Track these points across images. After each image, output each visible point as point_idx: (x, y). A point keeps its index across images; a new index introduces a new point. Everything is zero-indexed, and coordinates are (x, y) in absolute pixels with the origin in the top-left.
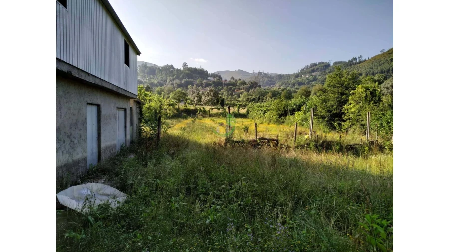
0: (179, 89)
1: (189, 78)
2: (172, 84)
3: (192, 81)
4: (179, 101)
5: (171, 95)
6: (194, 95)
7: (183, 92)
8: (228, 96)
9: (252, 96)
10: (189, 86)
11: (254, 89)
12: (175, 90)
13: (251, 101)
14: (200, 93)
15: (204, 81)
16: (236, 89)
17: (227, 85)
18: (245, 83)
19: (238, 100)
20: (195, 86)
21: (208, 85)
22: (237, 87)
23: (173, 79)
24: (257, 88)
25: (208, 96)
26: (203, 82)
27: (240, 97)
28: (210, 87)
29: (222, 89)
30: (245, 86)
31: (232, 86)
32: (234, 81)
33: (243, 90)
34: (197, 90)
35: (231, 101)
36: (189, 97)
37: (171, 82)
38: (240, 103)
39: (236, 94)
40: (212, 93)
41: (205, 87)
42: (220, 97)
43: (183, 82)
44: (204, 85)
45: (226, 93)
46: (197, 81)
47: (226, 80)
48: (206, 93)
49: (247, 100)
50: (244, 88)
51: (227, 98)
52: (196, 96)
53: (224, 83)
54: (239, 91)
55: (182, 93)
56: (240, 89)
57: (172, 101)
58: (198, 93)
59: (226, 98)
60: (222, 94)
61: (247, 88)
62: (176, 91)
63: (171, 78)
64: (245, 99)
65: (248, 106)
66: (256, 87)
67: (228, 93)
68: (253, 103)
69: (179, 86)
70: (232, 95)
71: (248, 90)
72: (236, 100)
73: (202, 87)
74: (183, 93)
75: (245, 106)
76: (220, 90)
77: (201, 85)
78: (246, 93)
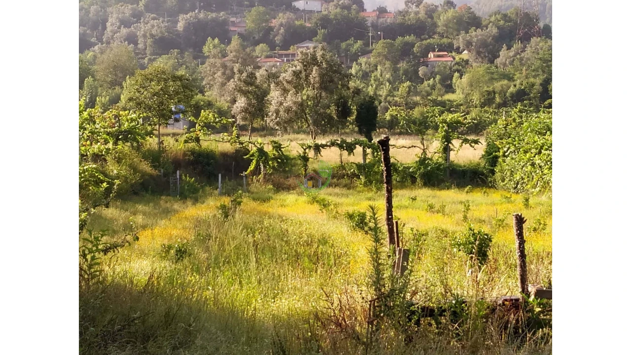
0: (163, 63)
1: (207, 7)
2: (132, 39)
3: (225, 23)
4: (165, 116)
5: (128, 90)
6: (231, 85)
7: (181, 72)
8: (395, 82)
9: (510, 79)
10: (210, 46)
11: (517, 46)
12: (143, 67)
13: (504, 104)
14: (260, 74)
15: (280, 20)
16: (430, 48)
17: (392, 32)
18: (475, 22)
19: (443, 104)
20: (235, 42)
21: (296, 36)
22: (435, 40)
23: (137, 16)
24: (534, 40)
25: (298, 88)
26: (275, 23)
27: (450, 89)
28: (309, 47)
29: (365, 52)
30: (475, 34)
31: (409, 38)
32: (422, 15)
33: (465, 55)
34: (248, 60)
35: (411, 106)
36: (212, 94)
37: (124, 31)
38: (449, 117)
39: (433, 75)
40: (315, 72)
41: (286, 45)
42: (357, 92)
43: (180, 26)
44: (278, 39)
45: (384, 72)
46: (248, 20)
47: (382, 11)
48: (287, 75)
49: (488, 100)
50: (468, 45)
51: (390, 93)
52: (245, 93)
53: (375, 26)
54: (448, 59)
55: (175, 78)
56: (449, 48)
57: (130, 118)
58: (252, 76)
59: (383, 92)
60: (365, 76)
61: (484, 44)
62: (150, 70)
63: (128, 10)
64: (476, 98)
65: (492, 130)
66: (526, 39)
67: (395, 70)
68: (514, 112)
69: (163, 45)
70: (414, 77)
71: (487, 51)
72: (436, 103)
73: (272, 46)
74: (180, 78)
75: (478, 128)
76: (355, 58)
77: (266, 36)
78: (479, 68)
